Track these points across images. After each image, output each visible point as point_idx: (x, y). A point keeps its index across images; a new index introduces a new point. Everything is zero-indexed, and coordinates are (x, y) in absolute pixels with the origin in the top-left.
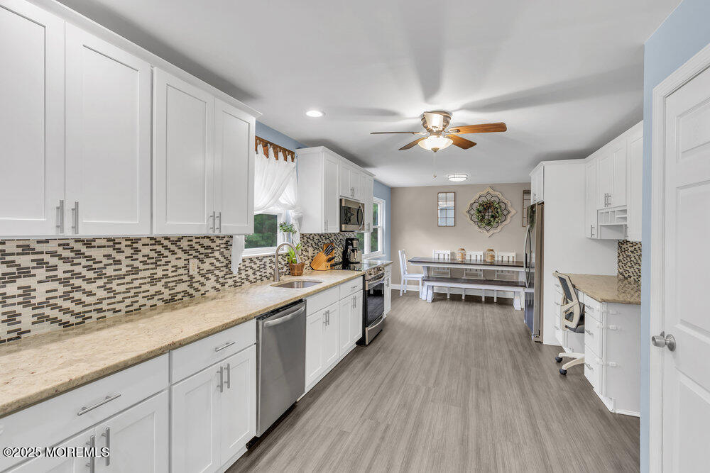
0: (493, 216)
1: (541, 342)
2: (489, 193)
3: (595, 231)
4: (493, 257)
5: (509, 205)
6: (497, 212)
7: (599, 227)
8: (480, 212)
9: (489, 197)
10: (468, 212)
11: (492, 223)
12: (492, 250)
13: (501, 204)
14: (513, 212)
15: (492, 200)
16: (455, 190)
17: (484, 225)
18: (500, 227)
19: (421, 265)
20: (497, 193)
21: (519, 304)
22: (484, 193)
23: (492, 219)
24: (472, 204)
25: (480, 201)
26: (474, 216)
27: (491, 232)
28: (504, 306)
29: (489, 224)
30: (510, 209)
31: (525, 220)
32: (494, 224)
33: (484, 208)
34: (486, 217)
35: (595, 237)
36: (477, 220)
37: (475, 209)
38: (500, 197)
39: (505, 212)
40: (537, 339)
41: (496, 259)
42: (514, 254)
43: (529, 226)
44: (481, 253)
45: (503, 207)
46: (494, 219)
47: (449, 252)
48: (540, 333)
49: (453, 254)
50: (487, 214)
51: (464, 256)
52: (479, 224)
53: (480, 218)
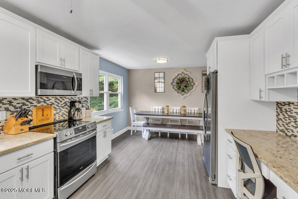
0: (185, 86)
1: (216, 185)
2: (183, 73)
3: (263, 94)
4: (185, 111)
5: (194, 79)
6: (188, 84)
7: (267, 91)
8: (178, 84)
9: (183, 75)
10: (172, 84)
11: (185, 90)
12: (185, 107)
13: (190, 79)
14: (197, 84)
15: (185, 76)
16: (164, 71)
17: (180, 91)
18: (189, 93)
19: (142, 116)
20: (187, 73)
21: (200, 141)
22: (180, 72)
23: (185, 88)
24: (174, 79)
25: (178, 77)
26: (175, 86)
27: (185, 95)
28: (192, 142)
29: (183, 91)
30: (195, 82)
31: (204, 88)
32: (186, 91)
33: (181, 82)
34: (182, 87)
35: (263, 99)
36: (176, 89)
37: (175, 81)
38: (189, 75)
39: (192, 84)
40: (214, 182)
41: (187, 111)
42: (197, 109)
43: (206, 91)
44: (179, 108)
45: (191, 80)
46: (186, 88)
47: (161, 108)
48: (215, 177)
49: (163, 109)
50: (182, 85)
51: (168, 110)
52: (178, 91)
53: (178, 87)
